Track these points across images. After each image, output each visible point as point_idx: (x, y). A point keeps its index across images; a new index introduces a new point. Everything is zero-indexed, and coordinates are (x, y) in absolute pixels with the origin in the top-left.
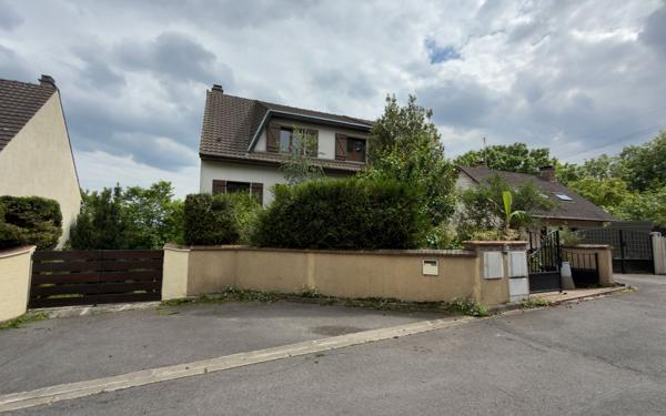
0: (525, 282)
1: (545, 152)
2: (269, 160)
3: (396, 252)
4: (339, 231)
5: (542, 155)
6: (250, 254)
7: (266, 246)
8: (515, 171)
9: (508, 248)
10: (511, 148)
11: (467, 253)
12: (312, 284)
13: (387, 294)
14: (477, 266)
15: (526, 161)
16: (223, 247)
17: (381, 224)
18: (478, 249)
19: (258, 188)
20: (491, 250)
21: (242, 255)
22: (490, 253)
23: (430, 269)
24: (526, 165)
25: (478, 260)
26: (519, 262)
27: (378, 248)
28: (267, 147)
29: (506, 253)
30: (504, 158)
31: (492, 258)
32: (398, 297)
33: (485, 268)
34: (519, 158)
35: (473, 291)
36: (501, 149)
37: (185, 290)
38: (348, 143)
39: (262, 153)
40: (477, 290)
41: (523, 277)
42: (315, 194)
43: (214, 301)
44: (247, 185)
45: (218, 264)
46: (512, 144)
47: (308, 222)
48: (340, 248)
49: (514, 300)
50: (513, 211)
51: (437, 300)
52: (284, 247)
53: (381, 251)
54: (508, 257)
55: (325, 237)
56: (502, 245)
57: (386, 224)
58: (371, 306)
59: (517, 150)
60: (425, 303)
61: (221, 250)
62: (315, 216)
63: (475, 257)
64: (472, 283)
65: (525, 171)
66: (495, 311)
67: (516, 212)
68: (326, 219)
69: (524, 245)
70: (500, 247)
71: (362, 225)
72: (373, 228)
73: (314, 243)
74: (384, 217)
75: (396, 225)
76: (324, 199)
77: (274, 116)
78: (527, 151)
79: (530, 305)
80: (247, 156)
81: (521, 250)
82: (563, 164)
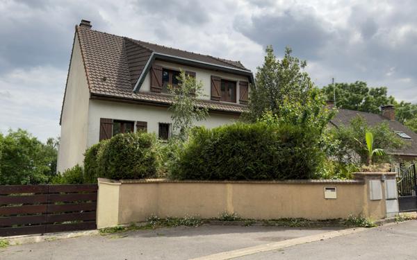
0: (396, 203)
1: (383, 91)
2: (155, 100)
3: (302, 181)
4: (255, 165)
5: (381, 94)
6: (171, 186)
7: (187, 179)
8: (356, 109)
9: (385, 177)
10: (352, 86)
11: (357, 181)
12: (231, 210)
13: (296, 215)
14: (365, 190)
15: (367, 99)
16: (148, 180)
17: (290, 160)
18: (366, 178)
19: (143, 126)
20: (374, 179)
21: (164, 188)
22: (373, 181)
23: (330, 194)
24: (367, 102)
25: (366, 186)
26: (392, 188)
27: (288, 179)
28: (151, 88)
29: (383, 181)
30: (347, 96)
31: (375, 184)
32: (305, 217)
33: (371, 192)
34: (361, 96)
35: (363, 209)
36: (344, 87)
37: (116, 219)
38: (222, 84)
39: (147, 94)
40: (366, 208)
41: (395, 199)
42: (234, 135)
43: (141, 228)
44: (132, 123)
45: (143, 195)
46: (354, 82)
47: (229, 157)
48: (256, 179)
49: (389, 217)
50: (373, 149)
51: (337, 218)
52: (205, 178)
53: (290, 181)
54: (385, 184)
55: (244, 170)
56: (381, 175)
57: (294, 160)
58: (284, 224)
59: (358, 89)
60: (328, 220)
61: (146, 183)
62: (234, 153)
63: (363, 184)
64: (362, 203)
65: (366, 109)
66: (379, 224)
67: (376, 150)
68: (245, 156)
69: (395, 175)
70: (379, 177)
71: (275, 161)
72: (283, 163)
73: (233, 175)
74: (292, 153)
75: (302, 160)
76: (242, 139)
77: (158, 59)
78: (367, 90)
79: (400, 219)
80: (134, 96)
81: (393, 179)
82: (399, 102)
